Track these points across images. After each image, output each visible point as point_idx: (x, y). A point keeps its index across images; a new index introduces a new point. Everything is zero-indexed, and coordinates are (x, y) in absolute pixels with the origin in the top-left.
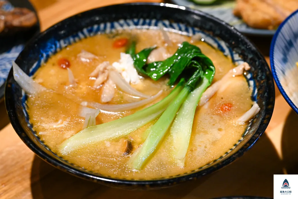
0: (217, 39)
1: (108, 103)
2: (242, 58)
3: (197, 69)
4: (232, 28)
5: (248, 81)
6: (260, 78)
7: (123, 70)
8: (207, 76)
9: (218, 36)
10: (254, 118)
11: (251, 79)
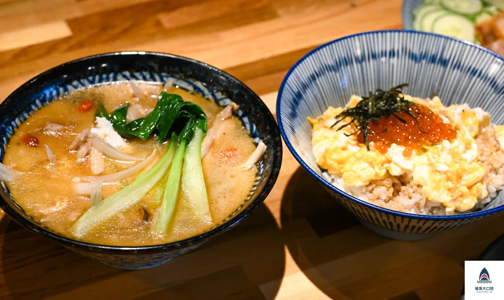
0: (191, 80)
1: (101, 174)
2: (226, 95)
3: (188, 119)
4: (206, 65)
5: (241, 119)
6: (254, 112)
7: (106, 136)
8: (199, 125)
9: (190, 77)
10: (262, 159)
11: (243, 116)
